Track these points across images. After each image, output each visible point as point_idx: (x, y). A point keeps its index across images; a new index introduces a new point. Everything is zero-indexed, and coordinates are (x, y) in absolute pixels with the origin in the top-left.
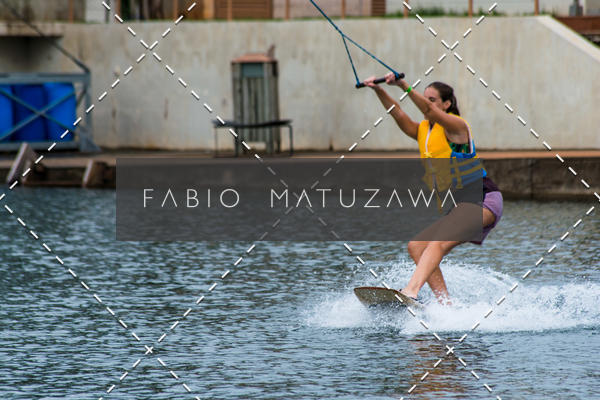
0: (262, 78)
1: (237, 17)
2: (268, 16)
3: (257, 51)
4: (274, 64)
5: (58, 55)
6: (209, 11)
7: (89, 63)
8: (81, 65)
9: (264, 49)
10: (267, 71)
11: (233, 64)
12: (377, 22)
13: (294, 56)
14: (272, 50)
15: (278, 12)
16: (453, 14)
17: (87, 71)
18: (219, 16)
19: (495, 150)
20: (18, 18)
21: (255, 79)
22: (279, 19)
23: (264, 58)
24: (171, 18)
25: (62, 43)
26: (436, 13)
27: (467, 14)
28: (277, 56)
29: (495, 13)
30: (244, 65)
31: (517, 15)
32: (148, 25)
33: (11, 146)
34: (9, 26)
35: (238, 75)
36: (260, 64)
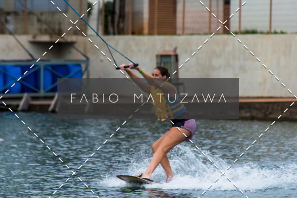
0: (170, 62)
1: (159, 34)
2: (174, 33)
3: (169, 50)
4: (176, 56)
5: (74, 51)
6: (146, 30)
7: (89, 55)
8: (85, 56)
9: (172, 49)
10: (173, 60)
11: (157, 56)
12: (225, 37)
13: (186, 52)
14: (175, 49)
15: (179, 31)
16: (262, 33)
17: (88, 59)
18: (151, 33)
19: (281, 98)
20: (56, 33)
21: (167, 63)
22: (179, 35)
23: (172, 53)
24: (127, 34)
25: (76, 46)
26: (254, 32)
27: (269, 33)
28: (178, 52)
29: (282, 33)
30: (162, 56)
31: (292, 33)
32: (117, 37)
33: (51, 94)
34: (51, 38)
35: (159, 61)
36: (169, 56)
